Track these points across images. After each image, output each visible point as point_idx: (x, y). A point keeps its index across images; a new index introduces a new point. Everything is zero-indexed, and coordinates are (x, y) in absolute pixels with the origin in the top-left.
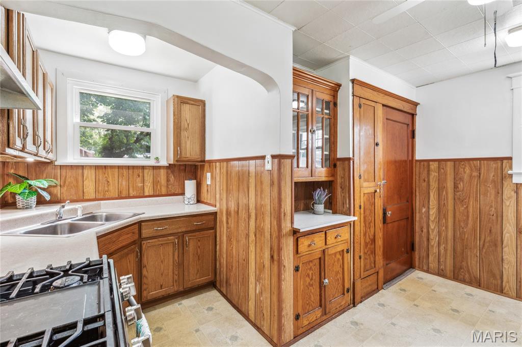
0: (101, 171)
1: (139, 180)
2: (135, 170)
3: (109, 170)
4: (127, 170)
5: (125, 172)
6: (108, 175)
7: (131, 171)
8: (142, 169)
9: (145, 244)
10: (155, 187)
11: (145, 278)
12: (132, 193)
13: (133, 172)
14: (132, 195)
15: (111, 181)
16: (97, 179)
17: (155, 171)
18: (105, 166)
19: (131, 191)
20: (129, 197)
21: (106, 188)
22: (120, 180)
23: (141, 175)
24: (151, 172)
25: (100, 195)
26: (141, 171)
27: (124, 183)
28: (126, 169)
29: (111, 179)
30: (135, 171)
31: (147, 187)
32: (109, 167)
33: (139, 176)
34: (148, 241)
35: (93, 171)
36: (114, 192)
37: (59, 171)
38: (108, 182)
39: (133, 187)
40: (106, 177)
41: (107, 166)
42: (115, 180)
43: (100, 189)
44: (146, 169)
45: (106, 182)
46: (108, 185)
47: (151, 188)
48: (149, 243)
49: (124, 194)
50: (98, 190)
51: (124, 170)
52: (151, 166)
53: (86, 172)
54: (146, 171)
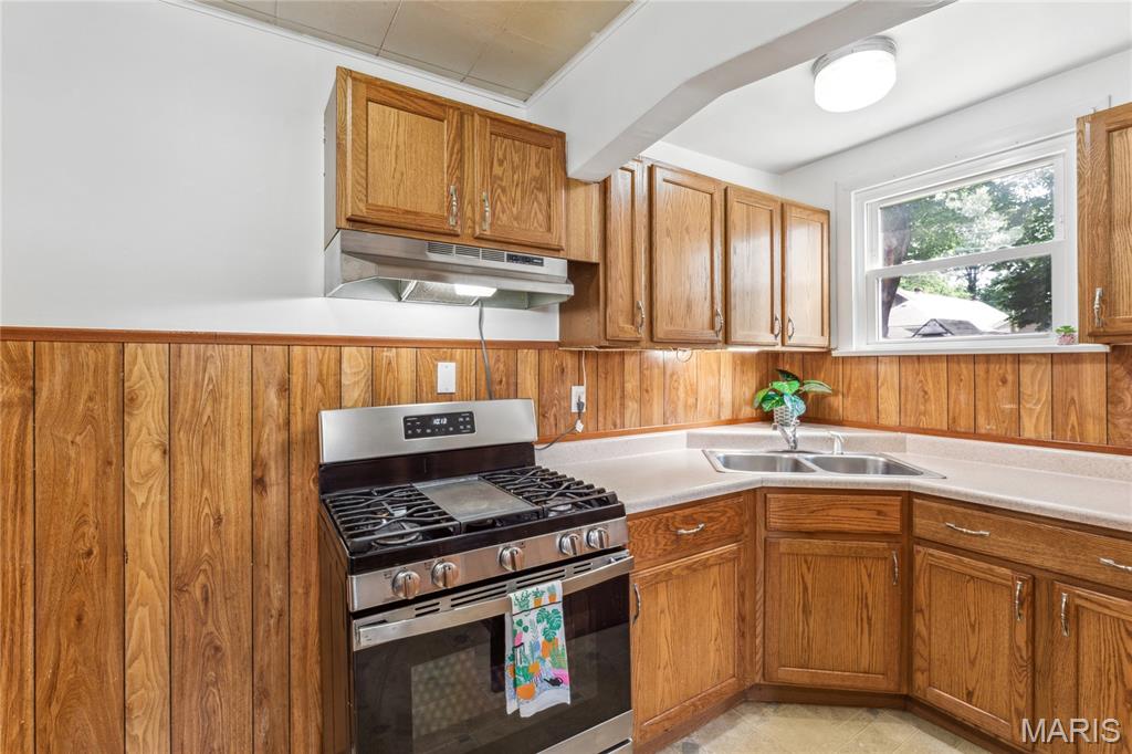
0: (910, 367)
1: (1004, 392)
2: (992, 366)
3: (927, 366)
4: (972, 367)
5: (965, 371)
6: (925, 376)
7: (981, 369)
8: (1013, 362)
9: (922, 555)
10: (1059, 417)
11: (918, 639)
12: (984, 427)
13: (987, 372)
14: (983, 431)
15: (931, 392)
16: (903, 386)
17: (1057, 368)
18: (919, 357)
19: (981, 420)
20: (974, 434)
21: (922, 408)
22: (953, 391)
23: (1010, 378)
24: (1044, 371)
25: (908, 419)
26: (1009, 367)
27: (963, 398)
28: (966, 362)
29: (931, 386)
30: (995, 368)
31: (1030, 416)
32: (927, 360)
33: (1004, 381)
34: (931, 551)
35: (895, 368)
36: (937, 416)
37: (841, 367)
38: (926, 393)
39: (988, 411)
40: (921, 381)
41: (923, 356)
42: (940, 390)
43: (909, 406)
44: (1028, 362)
45: (921, 394)
46: (926, 401)
47: (1045, 419)
48: (931, 555)
49: (963, 425)
50: (906, 409)
51: (963, 366)
52: (1044, 355)
53: (882, 368)
54: (1026, 370)
